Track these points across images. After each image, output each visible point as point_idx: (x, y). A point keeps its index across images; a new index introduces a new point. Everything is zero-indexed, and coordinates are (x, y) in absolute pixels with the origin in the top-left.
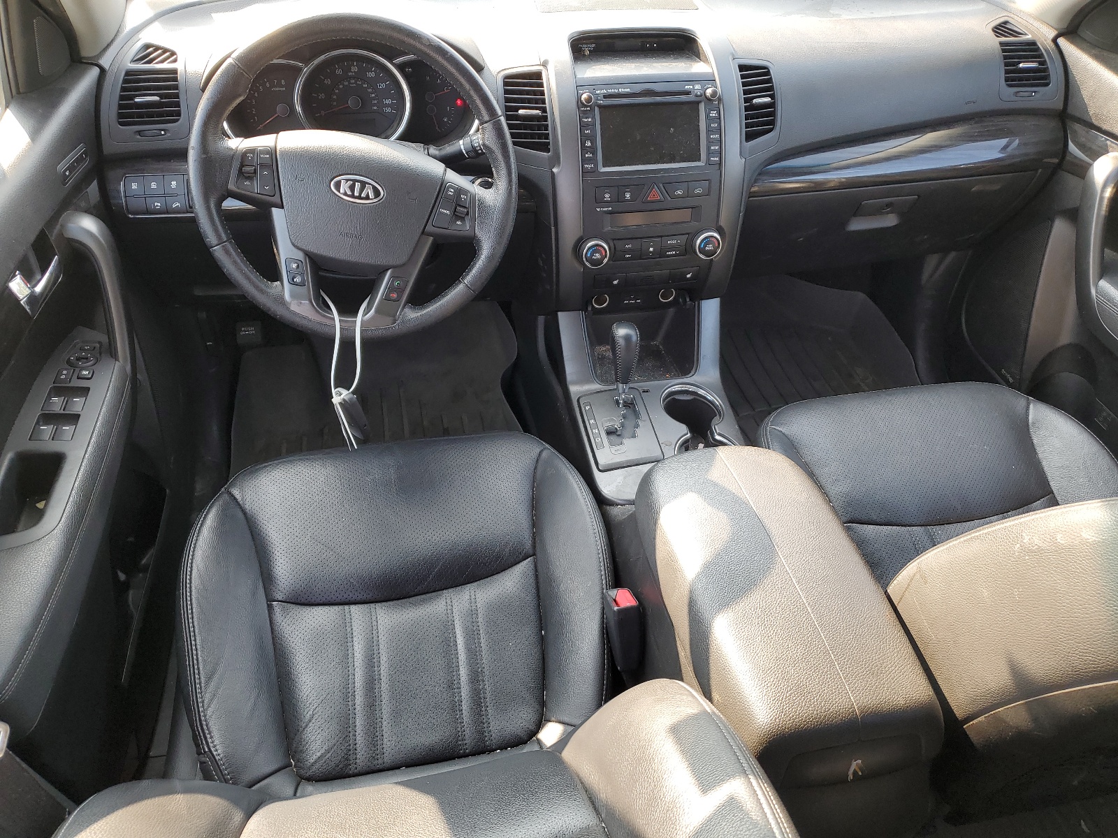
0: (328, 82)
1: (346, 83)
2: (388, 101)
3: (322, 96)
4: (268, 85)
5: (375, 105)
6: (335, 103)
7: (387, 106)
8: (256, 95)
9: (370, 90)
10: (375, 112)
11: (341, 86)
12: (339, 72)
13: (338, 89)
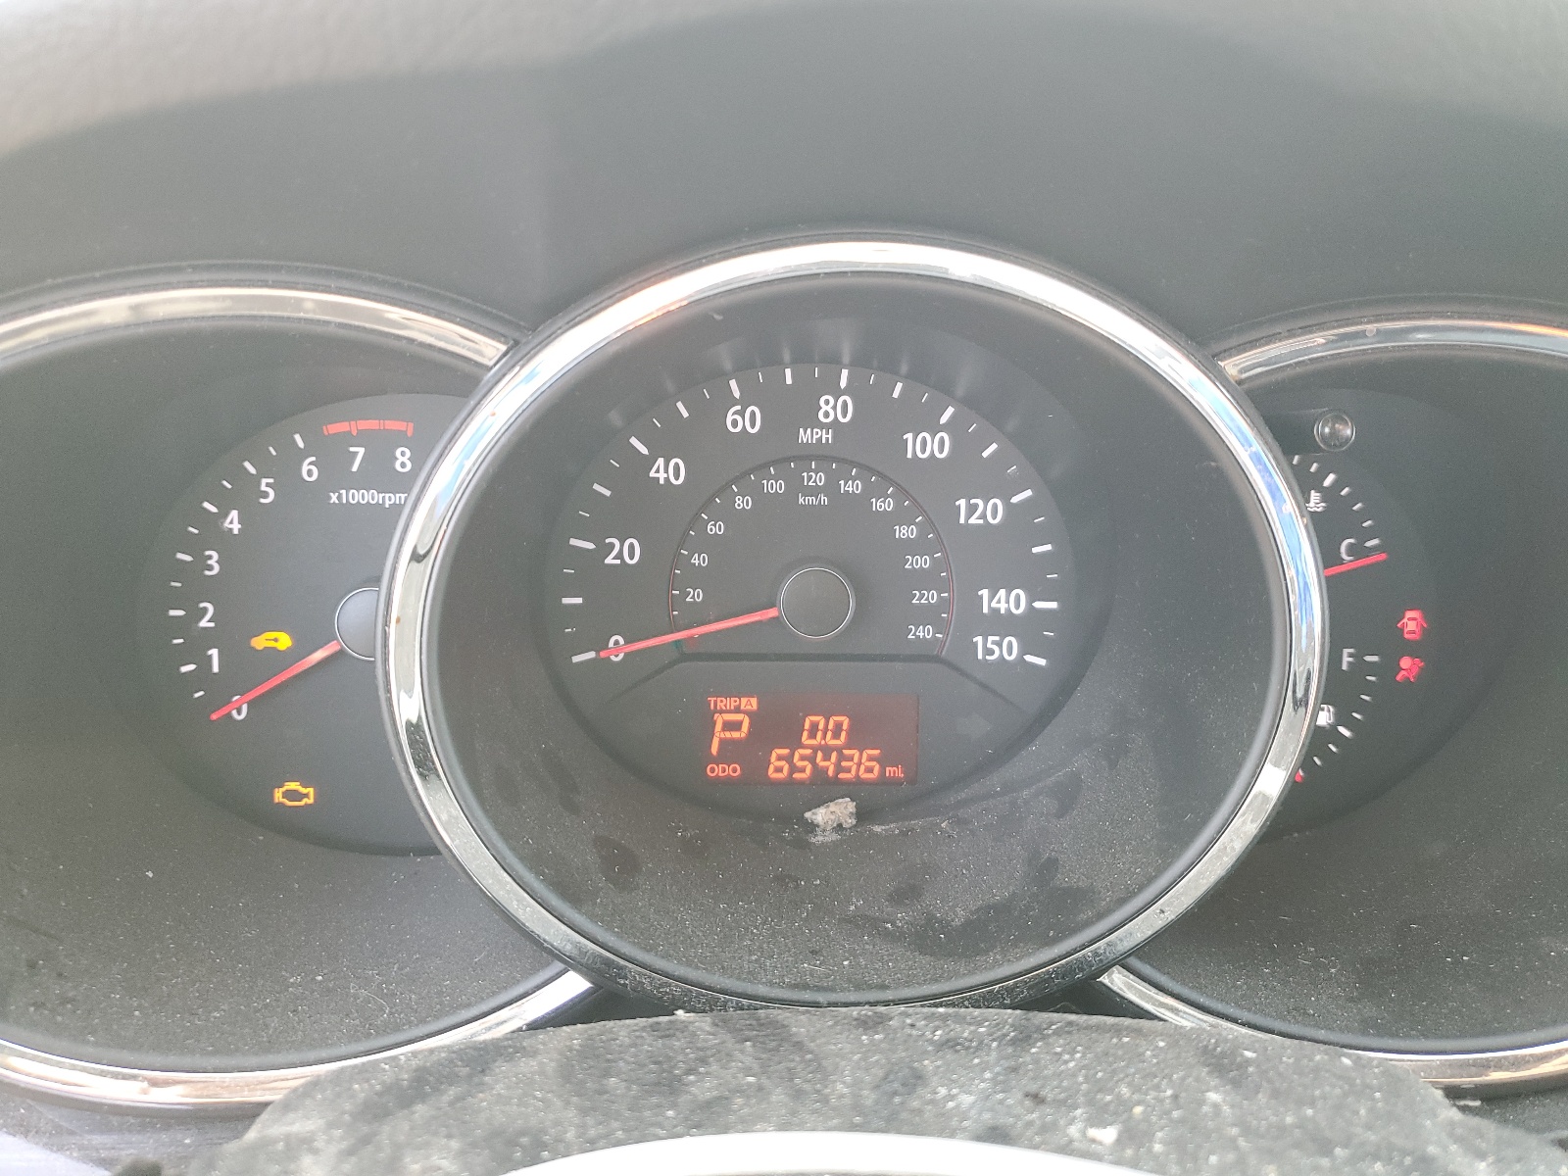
0: (668, 471)
1: (775, 486)
2: (1009, 601)
3: (626, 551)
4: (309, 471)
5: (927, 615)
6: (696, 595)
7: (1001, 624)
8: (233, 522)
9: (904, 532)
10: (925, 655)
11: (742, 503)
12: (744, 421)
13: (729, 515)
